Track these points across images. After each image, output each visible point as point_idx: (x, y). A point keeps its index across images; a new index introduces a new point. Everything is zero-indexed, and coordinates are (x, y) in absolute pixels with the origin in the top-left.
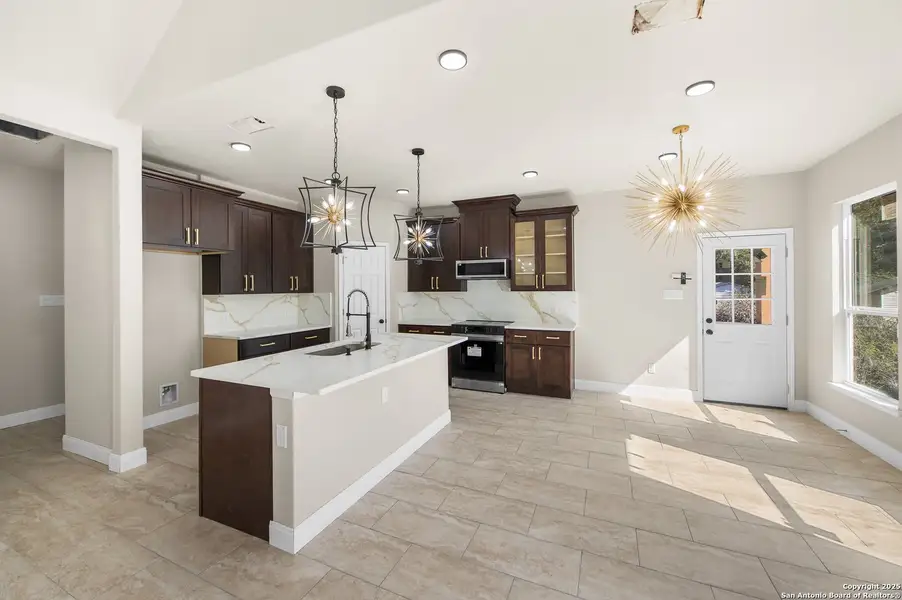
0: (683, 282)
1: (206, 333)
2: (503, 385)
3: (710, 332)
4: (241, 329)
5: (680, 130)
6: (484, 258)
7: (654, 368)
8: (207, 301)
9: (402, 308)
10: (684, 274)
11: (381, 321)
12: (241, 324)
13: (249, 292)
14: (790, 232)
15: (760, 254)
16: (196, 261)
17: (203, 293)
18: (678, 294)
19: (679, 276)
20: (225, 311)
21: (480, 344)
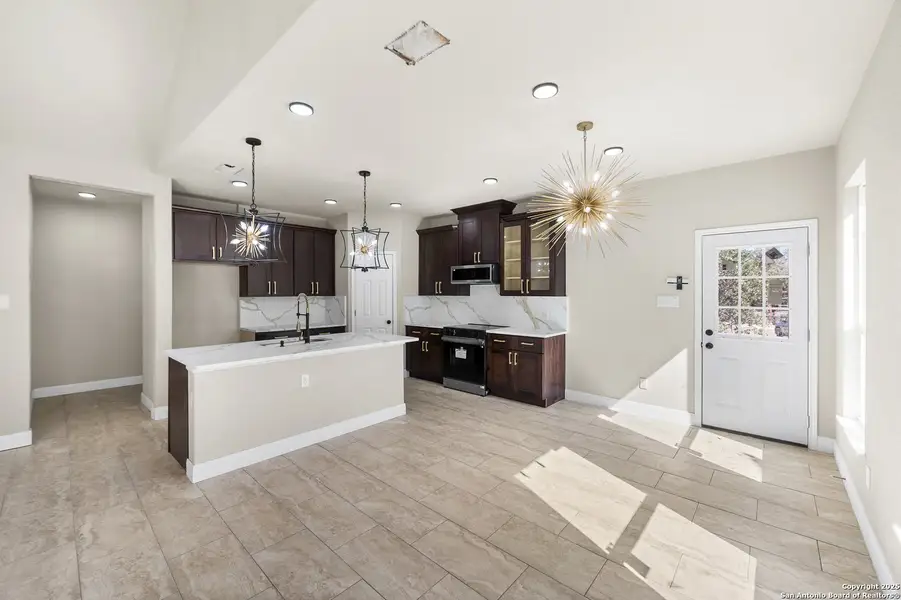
0: (679, 287)
1: (242, 326)
2: (483, 387)
3: (709, 346)
4: (272, 324)
5: (584, 127)
6: (478, 263)
7: (646, 383)
8: (243, 302)
9: (410, 311)
10: (680, 278)
11: (389, 322)
12: (272, 321)
13: (272, 295)
14: (813, 224)
15: (774, 254)
16: (235, 270)
17: (241, 295)
18: (672, 300)
19: (676, 281)
20: (258, 310)
21: (466, 346)
